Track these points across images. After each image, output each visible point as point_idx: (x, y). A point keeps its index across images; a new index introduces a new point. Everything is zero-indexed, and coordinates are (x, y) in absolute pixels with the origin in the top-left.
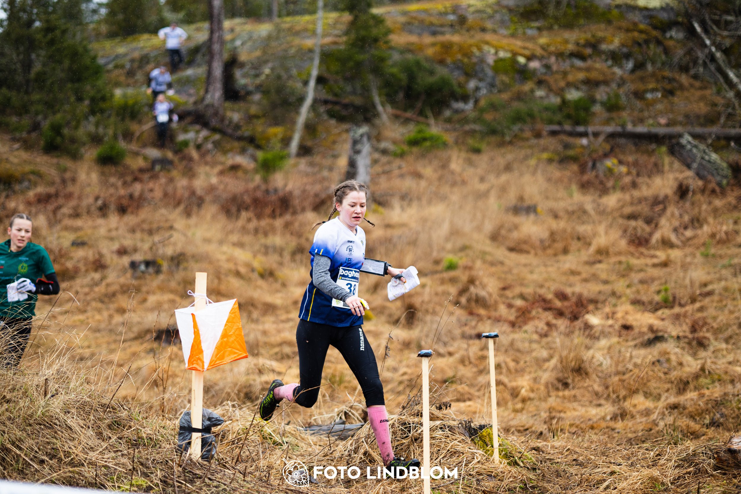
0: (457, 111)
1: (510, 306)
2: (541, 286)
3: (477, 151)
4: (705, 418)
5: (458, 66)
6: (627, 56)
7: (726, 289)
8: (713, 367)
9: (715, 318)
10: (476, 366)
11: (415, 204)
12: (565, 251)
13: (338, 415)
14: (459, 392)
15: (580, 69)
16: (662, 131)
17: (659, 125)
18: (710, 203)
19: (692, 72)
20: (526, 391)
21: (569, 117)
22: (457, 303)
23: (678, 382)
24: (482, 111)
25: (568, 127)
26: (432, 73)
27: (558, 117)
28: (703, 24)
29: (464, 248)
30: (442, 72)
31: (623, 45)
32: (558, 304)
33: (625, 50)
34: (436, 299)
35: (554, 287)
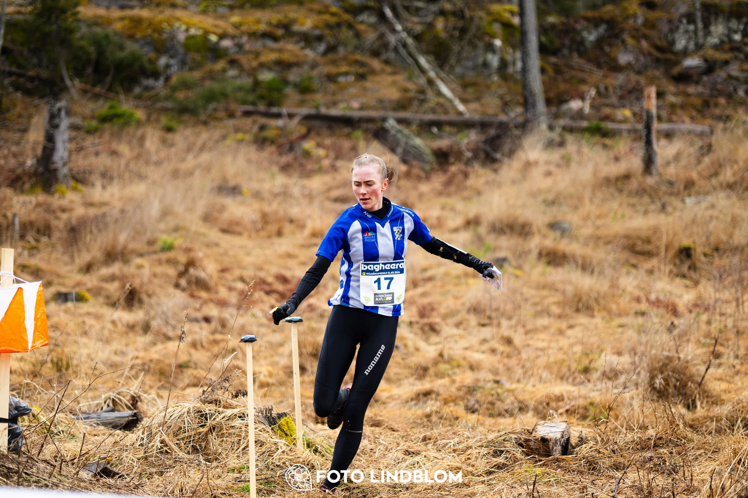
0: (147, 88)
1: (230, 289)
2: (261, 269)
3: (169, 130)
4: (459, 405)
5: (149, 42)
6: (320, 39)
7: (447, 274)
8: (452, 352)
9: (439, 303)
10: (208, 350)
11: (116, 181)
12: (279, 234)
13: (105, 402)
14: (195, 377)
15: (272, 50)
16: (357, 114)
17: (352, 109)
18: (415, 188)
19: (384, 57)
20: (265, 376)
21: (262, 98)
22: (177, 286)
23: (417, 368)
24: (174, 89)
25: (262, 107)
26: (121, 48)
27: (251, 97)
28: (394, 9)
29: (176, 229)
30: (131, 47)
31: (316, 27)
32: (280, 287)
33: (317, 32)
34: (156, 281)
35: (274, 270)
